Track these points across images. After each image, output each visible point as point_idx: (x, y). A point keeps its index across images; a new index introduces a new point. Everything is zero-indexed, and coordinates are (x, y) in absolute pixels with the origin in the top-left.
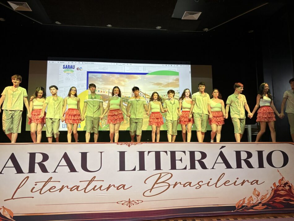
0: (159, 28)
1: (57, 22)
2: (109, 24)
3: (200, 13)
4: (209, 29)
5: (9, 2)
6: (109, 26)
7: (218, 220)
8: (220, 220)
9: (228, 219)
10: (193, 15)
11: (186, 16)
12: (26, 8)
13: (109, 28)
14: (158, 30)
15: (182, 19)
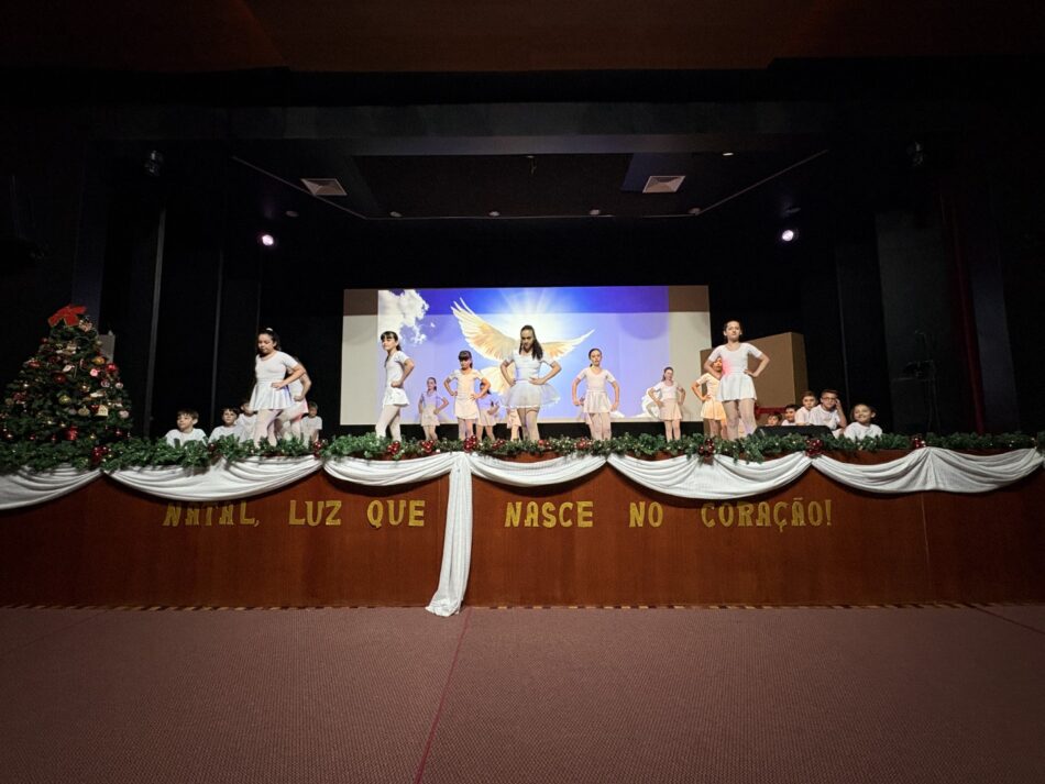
0: (595, 212)
1: (393, 214)
2: (494, 210)
3: (683, 178)
4: (701, 209)
5: (304, 181)
6: (495, 214)
7: (721, 607)
8: (725, 607)
9: (743, 607)
10: (668, 184)
11: (653, 186)
12: (335, 189)
13: (495, 220)
14: (593, 218)
15: (644, 191)
